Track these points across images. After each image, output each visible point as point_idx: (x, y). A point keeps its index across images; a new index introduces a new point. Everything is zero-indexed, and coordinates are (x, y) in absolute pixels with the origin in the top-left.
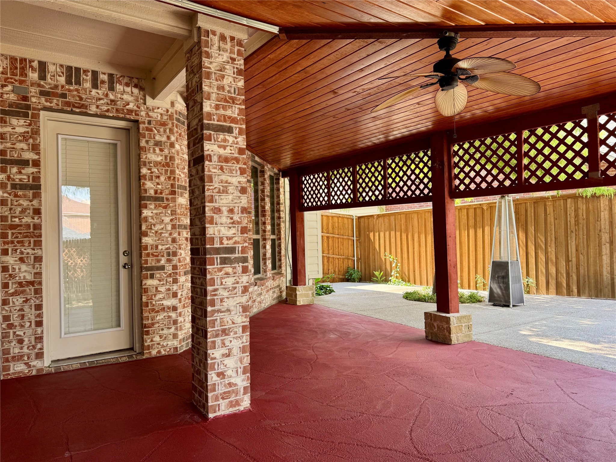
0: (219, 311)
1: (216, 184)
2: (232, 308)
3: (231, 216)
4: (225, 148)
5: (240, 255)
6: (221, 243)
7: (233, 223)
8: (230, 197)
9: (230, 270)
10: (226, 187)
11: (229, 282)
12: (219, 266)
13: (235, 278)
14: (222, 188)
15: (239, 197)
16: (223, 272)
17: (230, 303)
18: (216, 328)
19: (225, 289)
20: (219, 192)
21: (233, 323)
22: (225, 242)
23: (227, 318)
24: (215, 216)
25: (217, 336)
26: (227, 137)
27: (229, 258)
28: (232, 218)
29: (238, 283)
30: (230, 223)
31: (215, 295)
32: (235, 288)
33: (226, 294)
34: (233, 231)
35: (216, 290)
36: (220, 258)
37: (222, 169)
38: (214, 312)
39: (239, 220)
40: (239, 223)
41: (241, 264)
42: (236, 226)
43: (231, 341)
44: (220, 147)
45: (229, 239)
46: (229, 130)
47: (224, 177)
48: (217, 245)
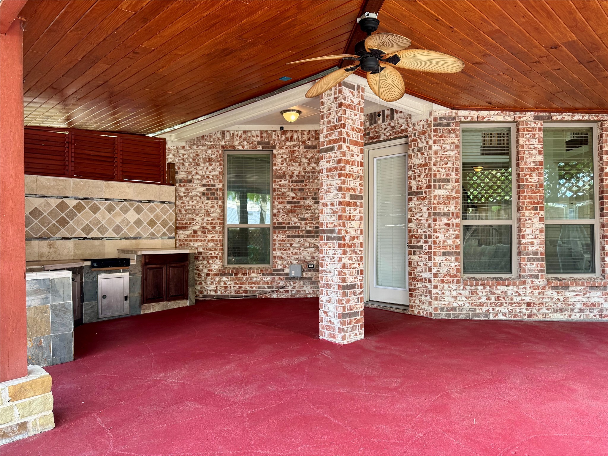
0: (325, 271)
1: (325, 188)
2: (332, 271)
3: (332, 208)
4: (329, 162)
5: (337, 235)
6: (327, 227)
7: (333, 213)
8: (332, 195)
9: (331, 245)
10: (330, 188)
11: (331, 252)
12: (326, 242)
13: (334, 251)
14: (327, 189)
15: (337, 194)
16: (327, 246)
17: (331, 268)
18: (324, 282)
19: (329, 257)
20: (326, 193)
21: (332, 281)
22: (329, 225)
23: (329, 276)
24: (324, 208)
25: (324, 287)
26: (331, 155)
27: (330, 237)
28: (332, 210)
29: (335, 254)
30: (332, 213)
31: (323, 260)
32: (334, 257)
33: (329, 261)
34: (333, 218)
35: (324, 257)
36: (326, 236)
37: (328, 177)
38: (323, 271)
39: (337, 211)
40: (337, 212)
41: (337, 242)
42: (335, 214)
43: (331, 293)
44: (327, 162)
45: (331, 223)
46: (332, 149)
47: (329, 182)
48: (324, 228)
